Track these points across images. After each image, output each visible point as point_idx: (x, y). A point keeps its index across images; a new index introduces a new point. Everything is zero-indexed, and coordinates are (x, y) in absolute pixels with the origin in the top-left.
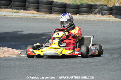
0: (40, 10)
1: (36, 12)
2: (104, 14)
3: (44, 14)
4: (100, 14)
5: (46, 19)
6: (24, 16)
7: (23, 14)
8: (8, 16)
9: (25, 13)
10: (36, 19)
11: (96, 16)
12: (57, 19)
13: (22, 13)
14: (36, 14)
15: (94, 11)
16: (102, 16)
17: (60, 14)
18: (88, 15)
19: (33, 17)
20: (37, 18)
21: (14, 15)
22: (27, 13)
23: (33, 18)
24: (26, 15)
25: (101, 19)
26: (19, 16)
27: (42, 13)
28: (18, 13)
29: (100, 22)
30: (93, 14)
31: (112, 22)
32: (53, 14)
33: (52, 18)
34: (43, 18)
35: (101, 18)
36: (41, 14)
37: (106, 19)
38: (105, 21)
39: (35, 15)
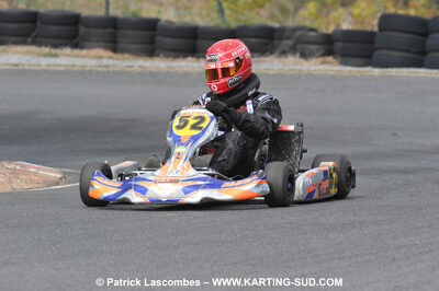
0: (119, 46)
1: (111, 54)
2: (307, 53)
3: (131, 57)
4: (298, 55)
5: (138, 73)
6: (74, 66)
7: (70, 59)
8: (27, 68)
9: (77, 56)
10: (108, 72)
11: (286, 60)
12: (168, 72)
13: (67, 55)
14: (110, 58)
16: (302, 60)
18: (263, 58)
19: (99, 69)
20: (111, 69)
21: (45, 62)
22: (83, 56)
23: (98, 73)
24: (79, 62)
25: (301, 70)
26: (60, 65)
27: (126, 55)
28: (56, 56)
29: (298, 77)
30: (277, 54)
31: (334, 78)
32: (158, 56)
33: (155, 70)
34: (128, 69)
35: (299, 67)
36: (124, 59)
37: (313, 68)
38: (310, 75)
39: (105, 62)
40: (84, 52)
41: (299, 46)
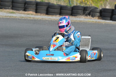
1: (34, 13)
4: (91, 16)
15: (85, 12)
40: (26, 12)
41: (91, 13)
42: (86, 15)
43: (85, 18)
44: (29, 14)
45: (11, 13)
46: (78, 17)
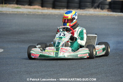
17: (60, 9)
42: (95, 8)
43: (94, 11)
44: (35, 9)
45: (17, 8)
46: (86, 10)
